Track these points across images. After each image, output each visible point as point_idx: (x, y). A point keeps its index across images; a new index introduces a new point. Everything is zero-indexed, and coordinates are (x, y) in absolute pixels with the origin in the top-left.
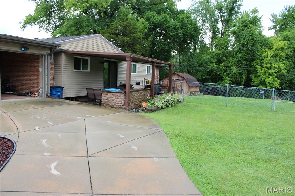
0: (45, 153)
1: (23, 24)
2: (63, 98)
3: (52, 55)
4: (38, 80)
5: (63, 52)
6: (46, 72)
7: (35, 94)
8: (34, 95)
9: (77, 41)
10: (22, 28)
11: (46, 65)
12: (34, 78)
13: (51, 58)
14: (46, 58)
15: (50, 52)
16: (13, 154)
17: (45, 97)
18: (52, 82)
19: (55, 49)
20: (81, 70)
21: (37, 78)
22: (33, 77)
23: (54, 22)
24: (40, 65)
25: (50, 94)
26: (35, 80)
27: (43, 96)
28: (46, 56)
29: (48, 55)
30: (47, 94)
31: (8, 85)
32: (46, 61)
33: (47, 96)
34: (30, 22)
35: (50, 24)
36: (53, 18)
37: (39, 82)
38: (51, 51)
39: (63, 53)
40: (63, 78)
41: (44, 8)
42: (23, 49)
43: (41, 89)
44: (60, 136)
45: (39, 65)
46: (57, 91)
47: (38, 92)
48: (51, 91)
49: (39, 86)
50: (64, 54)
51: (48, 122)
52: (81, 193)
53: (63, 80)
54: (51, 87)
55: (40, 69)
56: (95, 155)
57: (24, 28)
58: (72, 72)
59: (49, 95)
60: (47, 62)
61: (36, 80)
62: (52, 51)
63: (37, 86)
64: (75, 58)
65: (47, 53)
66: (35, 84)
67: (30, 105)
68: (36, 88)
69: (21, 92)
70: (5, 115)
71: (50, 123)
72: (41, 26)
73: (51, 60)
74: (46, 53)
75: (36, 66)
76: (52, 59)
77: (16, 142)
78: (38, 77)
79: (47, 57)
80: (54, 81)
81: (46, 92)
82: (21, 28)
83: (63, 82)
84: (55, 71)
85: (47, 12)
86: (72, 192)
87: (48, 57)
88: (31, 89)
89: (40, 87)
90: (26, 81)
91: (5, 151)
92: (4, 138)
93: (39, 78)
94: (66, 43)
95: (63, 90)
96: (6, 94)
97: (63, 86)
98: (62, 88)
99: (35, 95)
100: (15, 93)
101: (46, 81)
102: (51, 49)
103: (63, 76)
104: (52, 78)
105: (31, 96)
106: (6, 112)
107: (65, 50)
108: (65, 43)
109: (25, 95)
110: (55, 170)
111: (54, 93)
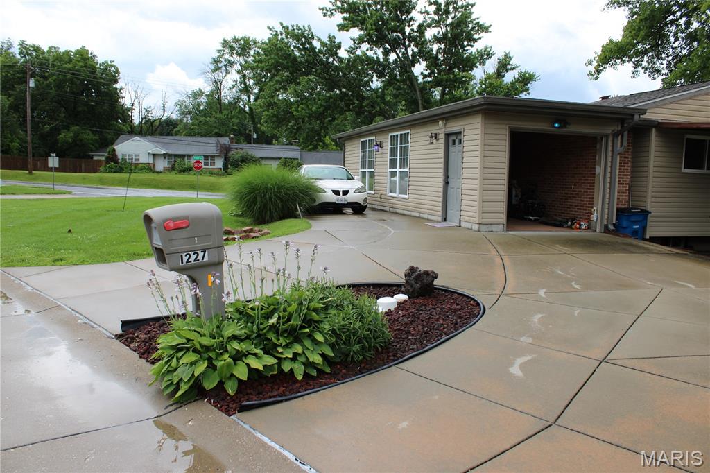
0: (524, 336)
1: (595, 64)
2: (648, 237)
3: (626, 134)
4: (590, 192)
5: (655, 127)
6: (609, 175)
7: (582, 223)
8: (578, 226)
9: (695, 96)
10: (593, 73)
11: (609, 159)
12: (583, 188)
13: (622, 142)
14: (610, 144)
15: (620, 128)
16: (470, 327)
17: (603, 231)
18: (626, 199)
19: (631, 121)
20: (705, 171)
21: (590, 189)
22: (581, 186)
23: (673, 48)
24: (597, 158)
25: (614, 225)
26: (584, 192)
27: (598, 230)
28: (611, 139)
29: (615, 135)
30: (606, 226)
31: (530, 201)
32: (610, 149)
33: (606, 230)
34: (611, 58)
35: (663, 56)
36: (672, 39)
37: (593, 198)
38: (622, 126)
39: (654, 130)
40: (650, 189)
41: (646, 18)
42: (557, 125)
43: (595, 214)
44: (576, 315)
45: (595, 159)
46: (633, 219)
47: (589, 220)
48: (617, 219)
49: (592, 208)
50: (657, 131)
51: (573, 283)
52: (535, 415)
53: (650, 194)
54: (618, 210)
55: (596, 167)
56: (619, 362)
57: (599, 73)
58: (676, 174)
59: (611, 227)
60: (612, 151)
61: (587, 192)
62: (625, 125)
63: (588, 207)
64: (687, 139)
65: (613, 131)
66: (583, 201)
67: (557, 245)
68: (586, 210)
69: (555, 217)
70: (498, 260)
71: (576, 286)
72: (637, 65)
73: (621, 146)
74: (609, 132)
75: (588, 162)
76: (625, 143)
77: (486, 309)
78: (590, 186)
79: (613, 141)
80: (629, 196)
81: (606, 221)
82: (591, 74)
83: (649, 199)
84: (632, 172)
85: (651, 27)
86: (519, 409)
87: (615, 140)
88: (576, 212)
89: (595, 208)
90: (567, 194)
91: (459, 320)
92: (473, 299)
93: (594, 189)
94: (665, 104)
95: (649, 219)
96: (526, 219)
97: (649, 209)
98: (645, 213)
99: (580, 225)
100: (544, 219)
101: (607, 196)
102: (623, 121)
103: (650, 184)
104: (626, 190)
105: (573, 227)
106: (502, 253)
107: (660, 121)
108: (661, 103)
109: (560, 225)
110: (520, 368)
111: (625, 223)
